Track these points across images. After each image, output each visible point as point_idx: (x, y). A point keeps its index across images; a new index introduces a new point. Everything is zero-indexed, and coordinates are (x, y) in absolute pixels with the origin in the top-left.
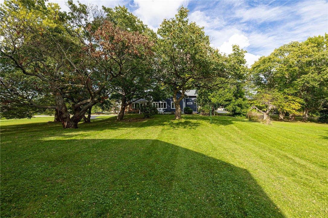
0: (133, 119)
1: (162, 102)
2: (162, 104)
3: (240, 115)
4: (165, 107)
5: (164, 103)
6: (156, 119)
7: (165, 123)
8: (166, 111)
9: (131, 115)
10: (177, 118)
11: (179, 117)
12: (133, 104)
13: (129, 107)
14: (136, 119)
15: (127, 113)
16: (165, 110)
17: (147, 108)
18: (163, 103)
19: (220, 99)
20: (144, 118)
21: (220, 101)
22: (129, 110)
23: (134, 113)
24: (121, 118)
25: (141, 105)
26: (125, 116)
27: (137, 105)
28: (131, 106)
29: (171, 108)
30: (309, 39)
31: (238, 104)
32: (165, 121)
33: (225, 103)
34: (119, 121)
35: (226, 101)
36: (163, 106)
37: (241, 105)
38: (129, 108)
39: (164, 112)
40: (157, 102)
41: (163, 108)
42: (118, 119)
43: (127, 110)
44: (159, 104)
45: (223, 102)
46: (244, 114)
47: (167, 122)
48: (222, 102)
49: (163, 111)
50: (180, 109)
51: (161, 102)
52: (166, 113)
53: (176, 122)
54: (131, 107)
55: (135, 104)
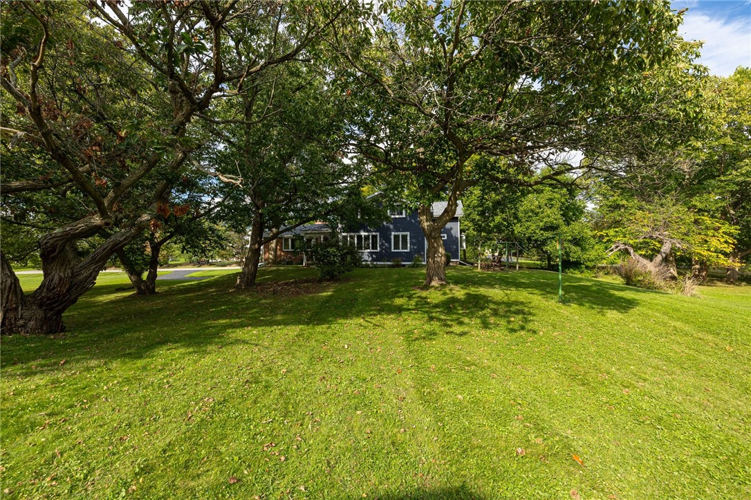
0: (286, 284)
1: (366, 234)
2: (367, 238)
3: (578, 268)
4: (374, 247)
5: (373, 236)
6: (362, 286)
7: (398, 301)
8: (378, 257)
9: (282, 268)
10: (433, 283)
11: (441, 279)
12: (286, 240)
13: (276, 246)
14: (295, 283)
15: (269, 263)
16: (374, 256)
17: (329, 250)
18: (369, 236)
19: (529, 223)
20: (319, 282)
21: (527, 228)
22: (276, 256)
23: (288, 263)
24: (247, 282)
25: (309, 240)
26: (264, 273)
27: (297, 243)
28: (282, 244)
29: (393, 250)
30: (739, 73)
31: (575, 239)
32: (396, 294)
33: (542, 234)
34: (243, 292)
35: (546, 229)
36: (369, 245)
37: (583, 239)
38: (275, 250)
39: (373, 260)
40: (352, 234)
41: (369, 248)
42: (240, 285)
43: (271, 256)
44: (359, 238)
45: (537, 231)
46: (589, 264)
47: (402, 296)
48: (535, 233)
49: (370, 258)
50: (444, 252)
51: (363, 234)
52: (379, 263)
53: (435, 296)
54: (281, 246)
55: (292, 240)
